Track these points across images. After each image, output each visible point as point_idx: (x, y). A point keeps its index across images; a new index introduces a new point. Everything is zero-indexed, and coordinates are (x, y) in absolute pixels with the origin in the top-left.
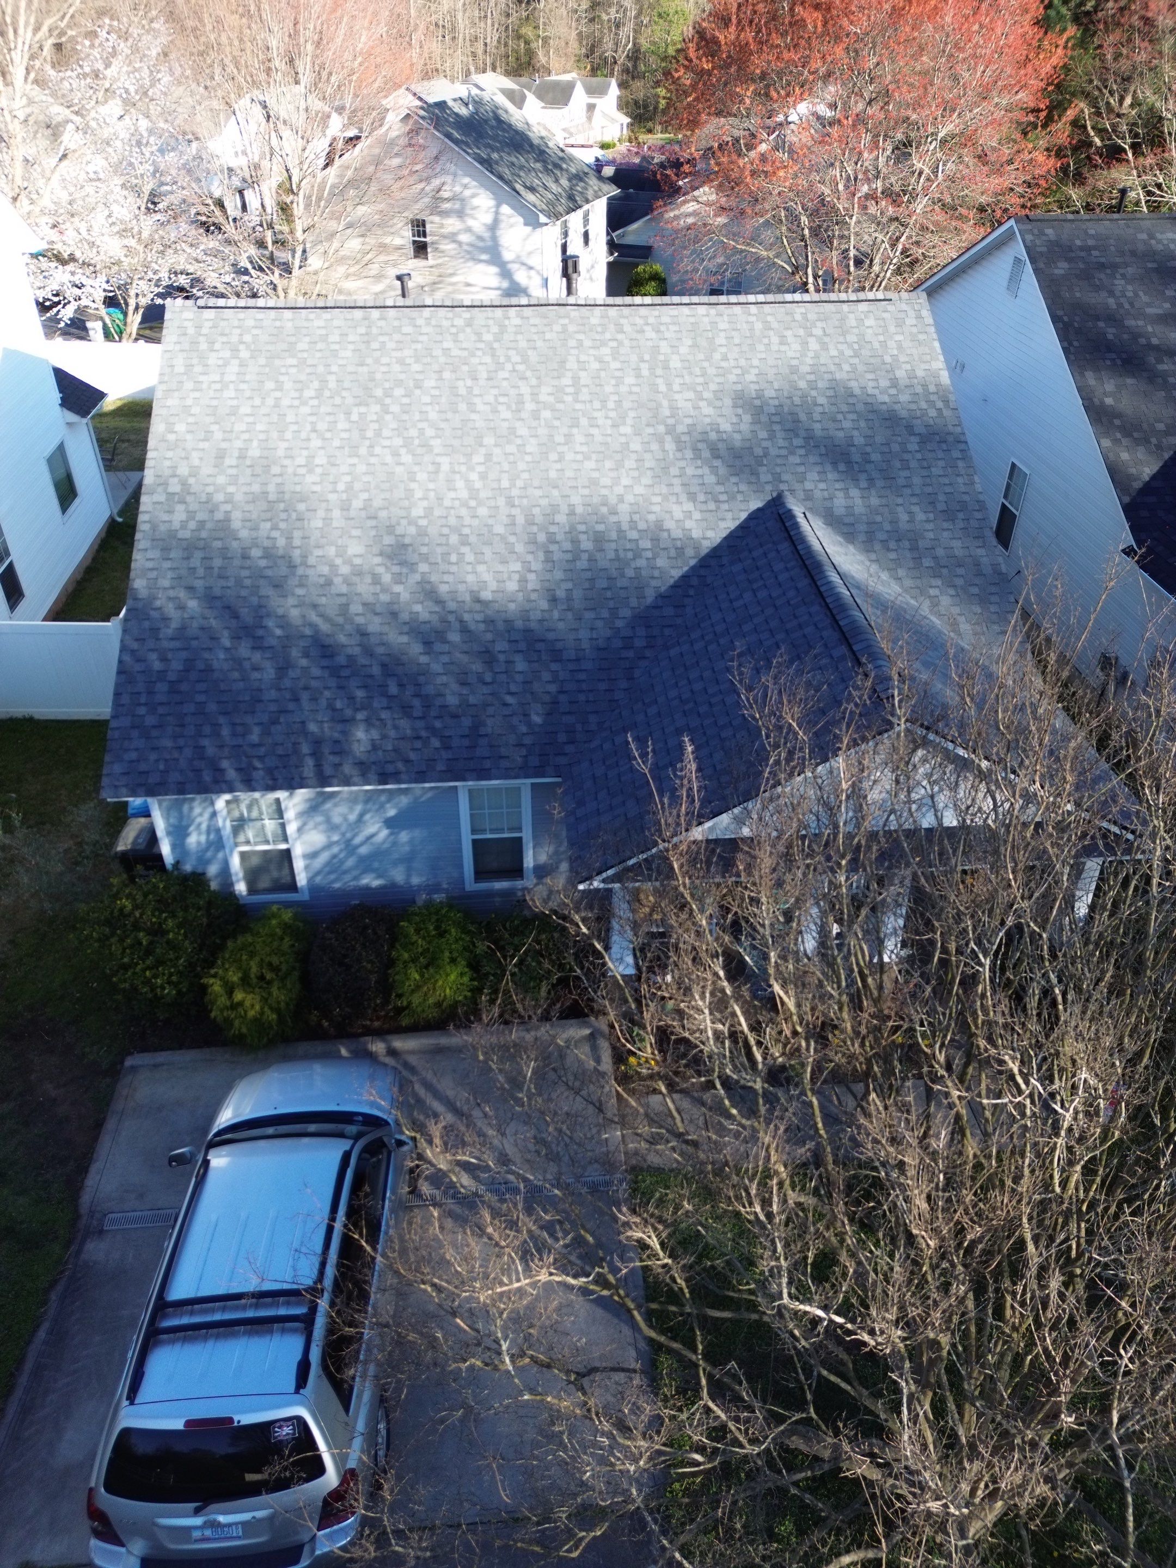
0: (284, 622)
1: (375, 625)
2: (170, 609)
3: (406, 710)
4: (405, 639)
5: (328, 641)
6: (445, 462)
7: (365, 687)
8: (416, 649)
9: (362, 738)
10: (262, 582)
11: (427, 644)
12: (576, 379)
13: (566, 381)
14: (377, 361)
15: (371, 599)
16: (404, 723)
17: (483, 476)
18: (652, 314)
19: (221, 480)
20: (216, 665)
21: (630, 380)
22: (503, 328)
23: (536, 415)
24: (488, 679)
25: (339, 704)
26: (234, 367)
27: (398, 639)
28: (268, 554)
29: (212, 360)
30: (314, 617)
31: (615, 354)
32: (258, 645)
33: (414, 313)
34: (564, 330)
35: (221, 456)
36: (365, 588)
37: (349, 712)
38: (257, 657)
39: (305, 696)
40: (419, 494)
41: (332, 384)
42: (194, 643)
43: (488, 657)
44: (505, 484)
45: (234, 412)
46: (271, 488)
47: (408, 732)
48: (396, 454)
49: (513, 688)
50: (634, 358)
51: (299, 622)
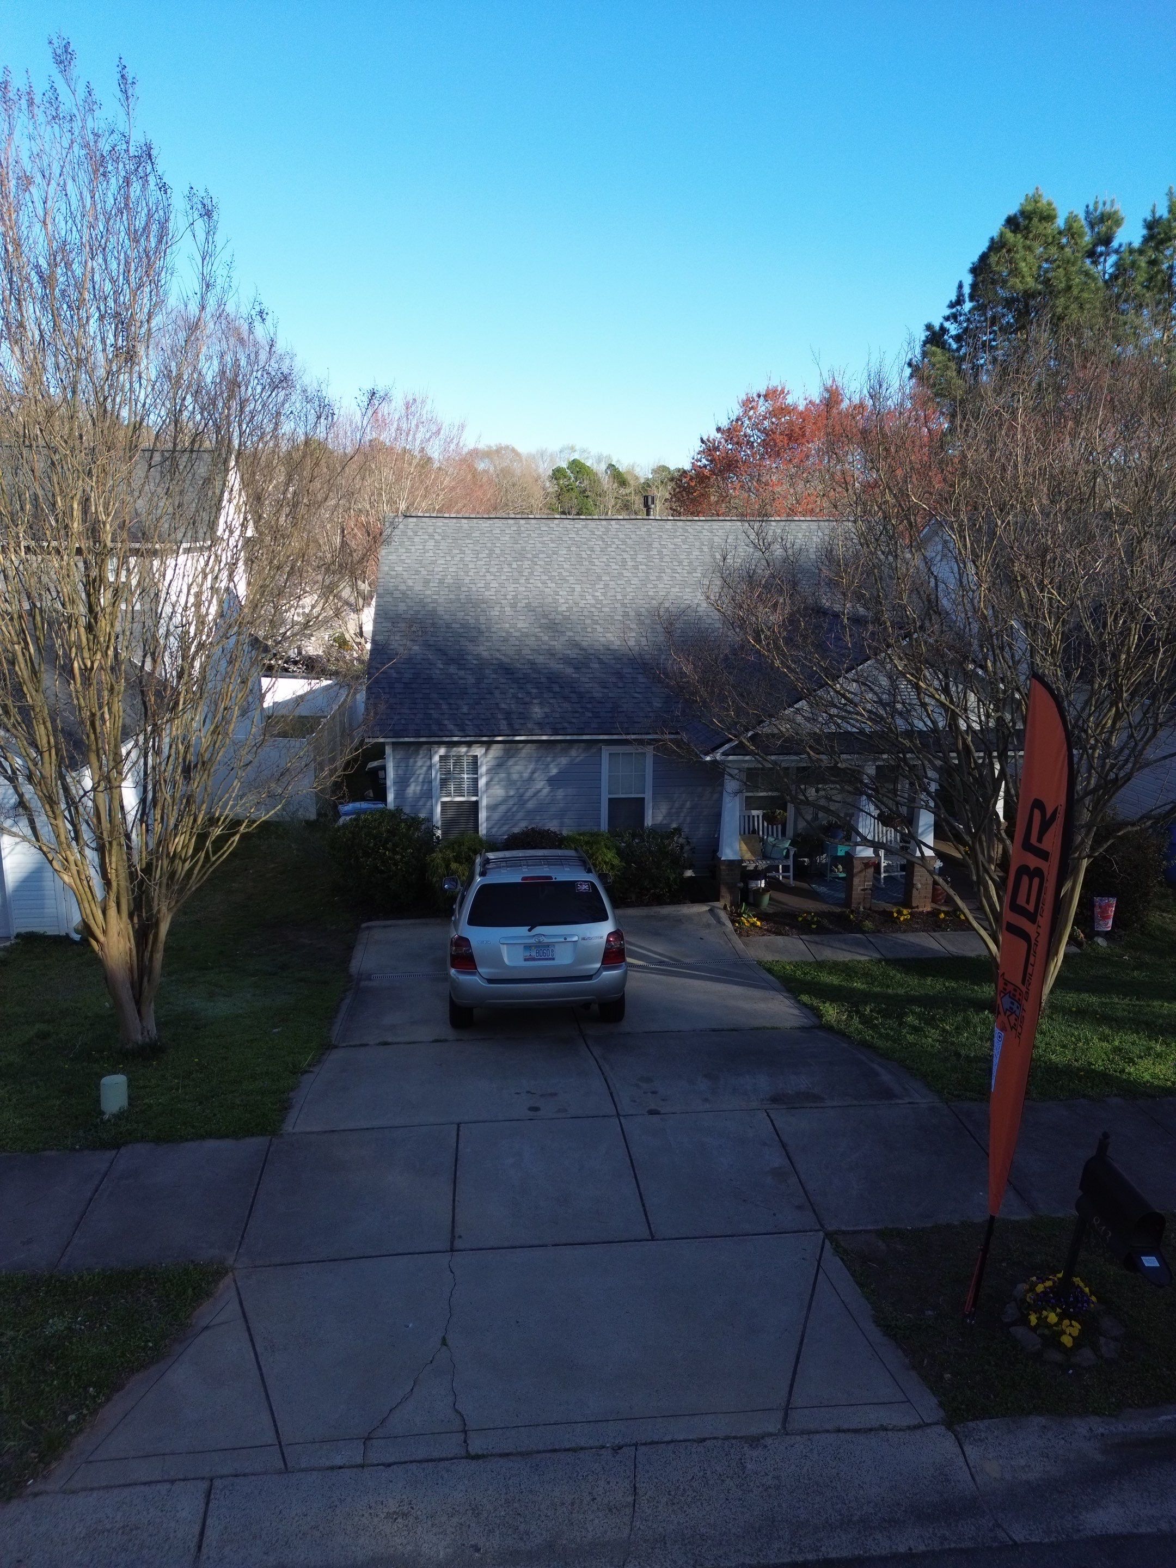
0: (478, 657)
1: (541, 659)
2: (401, 650)
3: (566, 698)
4: (562, 666)
5: (508, 667)
6: (578, 588)
7: (538, 688)
8: (569, 670)
9: (537, 711)
10: (462, 639)
11: (577, 668)
12: (660, 553)
13: (654, 552)
14: (526, 542)
15: (536, 648)
16: (566, 705)
17: (604, 594)
18: (707, 525)
19: (429, 592)
20: (434, 676)
21: (696, 553)
22: (608, 530)
23: (636, 567)
24: (620, 685)
25: (520, 695)
26: (432, 543)
27: (555, 666)
28: (463, 626)
29: (417, 539)
30: (498, 656)
31: (684, 542)
32: (461, 667)
33: (549, 522)
34: (649, 530)
35: (426, 582)
36: (531, 642)
37: (527, 699)
38: (462, 673)
39: (497, 692)
40: (562, 601)
41: (498, 551)
42: (419, 666)
43: (620, 675)
44: (619, 597)
45: (434, 562)
46: (462, 597)
47: (570, 709)
48: (544, 583)
49: (638, 690)
50: (697, 544)
51: (489, 657)
